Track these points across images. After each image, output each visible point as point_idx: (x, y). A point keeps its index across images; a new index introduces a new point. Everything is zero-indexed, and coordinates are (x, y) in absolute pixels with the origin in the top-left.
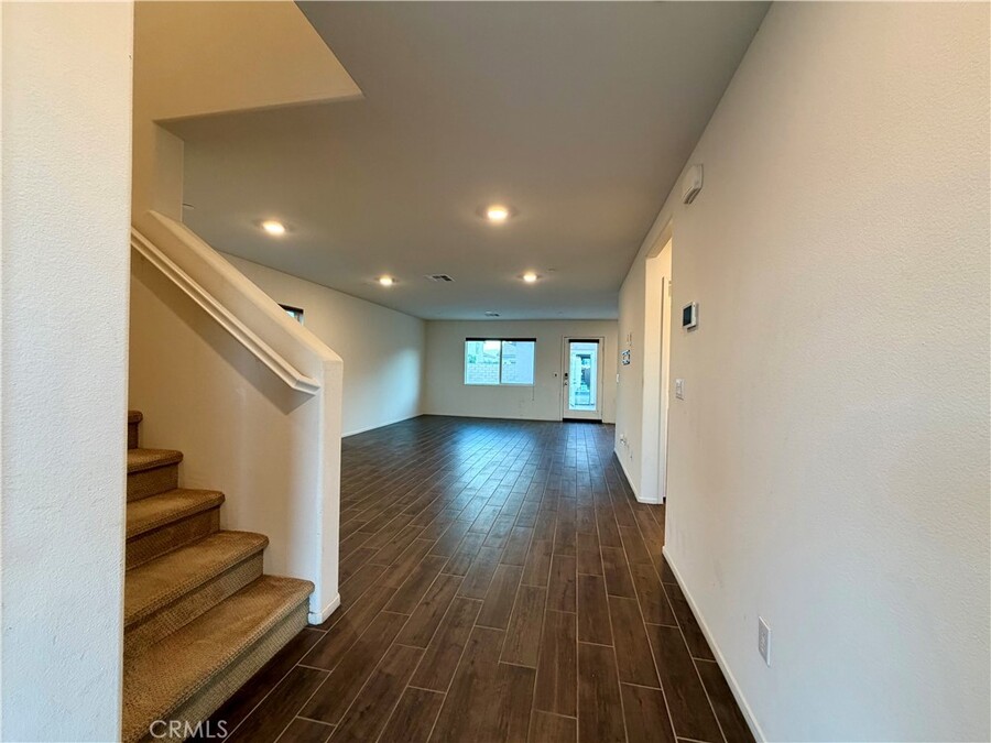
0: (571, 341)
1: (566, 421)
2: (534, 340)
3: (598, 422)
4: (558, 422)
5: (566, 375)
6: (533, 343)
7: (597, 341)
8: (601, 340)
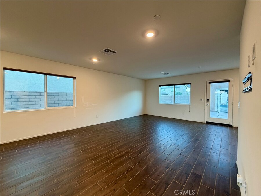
0: (210, 83)
1: (208, 123)
2: (190, 84)
3: (230, 126)
4: (204, 123)
5: (208, 100)
6: (190, 85)
7: (229, 81)
8: (231, 81)
